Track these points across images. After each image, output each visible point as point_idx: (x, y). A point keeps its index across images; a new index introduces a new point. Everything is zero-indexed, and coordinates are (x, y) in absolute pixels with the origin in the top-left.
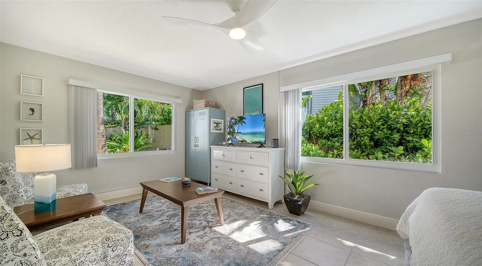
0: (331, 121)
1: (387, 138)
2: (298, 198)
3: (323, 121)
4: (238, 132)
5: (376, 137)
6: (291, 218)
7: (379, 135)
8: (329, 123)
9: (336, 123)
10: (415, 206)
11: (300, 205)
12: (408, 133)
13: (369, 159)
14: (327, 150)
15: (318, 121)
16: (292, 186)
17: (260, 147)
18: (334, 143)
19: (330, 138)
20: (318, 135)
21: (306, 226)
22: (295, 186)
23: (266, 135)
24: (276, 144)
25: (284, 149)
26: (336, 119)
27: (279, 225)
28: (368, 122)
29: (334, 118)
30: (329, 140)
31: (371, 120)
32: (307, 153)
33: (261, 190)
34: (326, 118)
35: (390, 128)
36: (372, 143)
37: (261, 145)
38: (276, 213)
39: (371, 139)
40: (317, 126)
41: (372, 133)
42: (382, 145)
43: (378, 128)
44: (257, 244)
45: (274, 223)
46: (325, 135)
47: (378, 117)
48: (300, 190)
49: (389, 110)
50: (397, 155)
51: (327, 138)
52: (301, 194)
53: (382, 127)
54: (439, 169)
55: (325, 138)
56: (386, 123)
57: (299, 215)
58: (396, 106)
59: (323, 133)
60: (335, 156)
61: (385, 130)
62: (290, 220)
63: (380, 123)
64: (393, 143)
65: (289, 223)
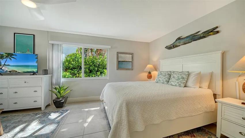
0: (73, 61)
1: (94, 69)
2: (62, 99)
3: (70, 61)
4: (4, 65)
5: (91, 69)
6: (59, 110)
7: (91, 68)
8: (72, 62)
9: (75, 63)
10: (105, 89)
11: (63, 103)
12: (99, 68)
13: (90, 77)
14: (74, 75)
15: (67, 61)
16: (58, 94)
17: (33, 75)
18: (75, 71)
19: (73, 69)
20: (67, 68)
21: (67, 111)
22: (60, 93)
23: (38, 67)
24: (46, 72)
25: (51, 75)
26: (75, 61)
27: (52, 116)
28: (88, 63)
29: (74, 60)
30: (72, 70)
31: (89, 62)
32: (64, 77)
33: (35, 101)
34: (71, 60)
35: (94, 66)
36: (89, 71)
37: (34, 73)
38: (48, 111)
39: (89, 70)
40: (67, 63)
41: (89, 67)
42: (92, 72)
43: (91, 66)
44: (40, 131)
45: (48, 116)
46: (71, 68)
47: (91, 61)
48: (63, 95)
49: (94, 59)
50: (98, 75)
51: (72, 69)
52: (63, 97)
53: (92, 65)
54: (108, 78)
55: (70, 69)
56: (93, 64)
57: (62, 107)
58: (96, 58)
59: (70, 67)
60: (77, 77)
61: (93, 67)
62: (58, 111)
63: (92, 64)
64: (95, 71)
65: (58, 113)
